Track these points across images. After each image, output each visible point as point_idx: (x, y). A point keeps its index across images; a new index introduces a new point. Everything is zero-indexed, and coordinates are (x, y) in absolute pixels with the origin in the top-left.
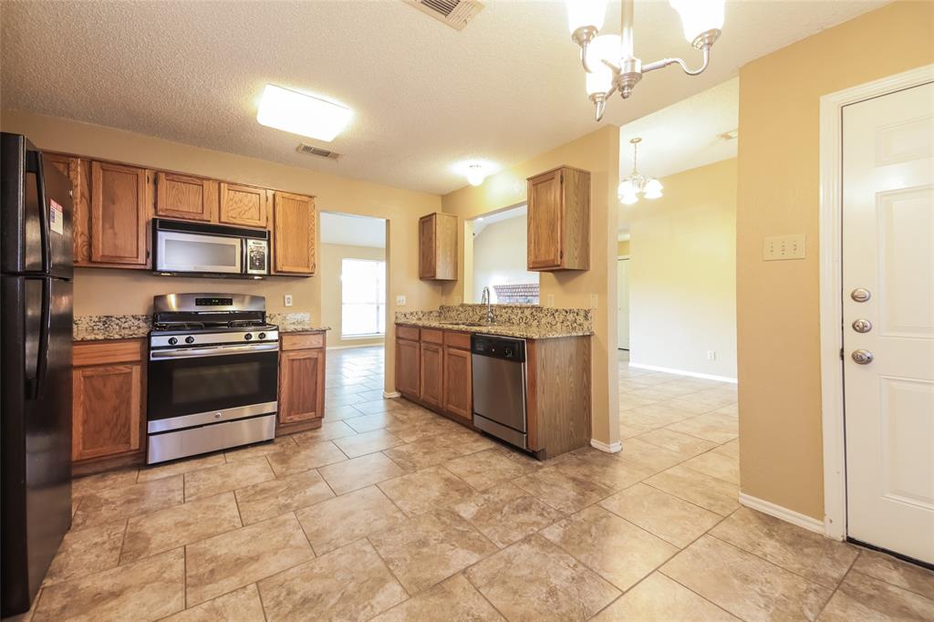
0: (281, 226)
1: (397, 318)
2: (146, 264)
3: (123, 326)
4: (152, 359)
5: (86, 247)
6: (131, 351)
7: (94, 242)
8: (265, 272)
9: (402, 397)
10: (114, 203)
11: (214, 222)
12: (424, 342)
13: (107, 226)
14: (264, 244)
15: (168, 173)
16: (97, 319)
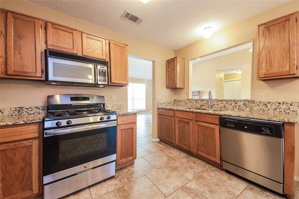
0: (113, 59)
1: (158, 105)
2: (41, 77)
3: (30, 112)
4: (45, 136)
5: (4, 65)
6: (33, 131)
7: (9, 62)
8: (106, 83)
9: (160, 141)
10: (21, 39)
11: (80, 54)
12: (177, 117)
13: (17, 53)
14: (106, 68)
15: (52, 24)
16: (14, 109)
